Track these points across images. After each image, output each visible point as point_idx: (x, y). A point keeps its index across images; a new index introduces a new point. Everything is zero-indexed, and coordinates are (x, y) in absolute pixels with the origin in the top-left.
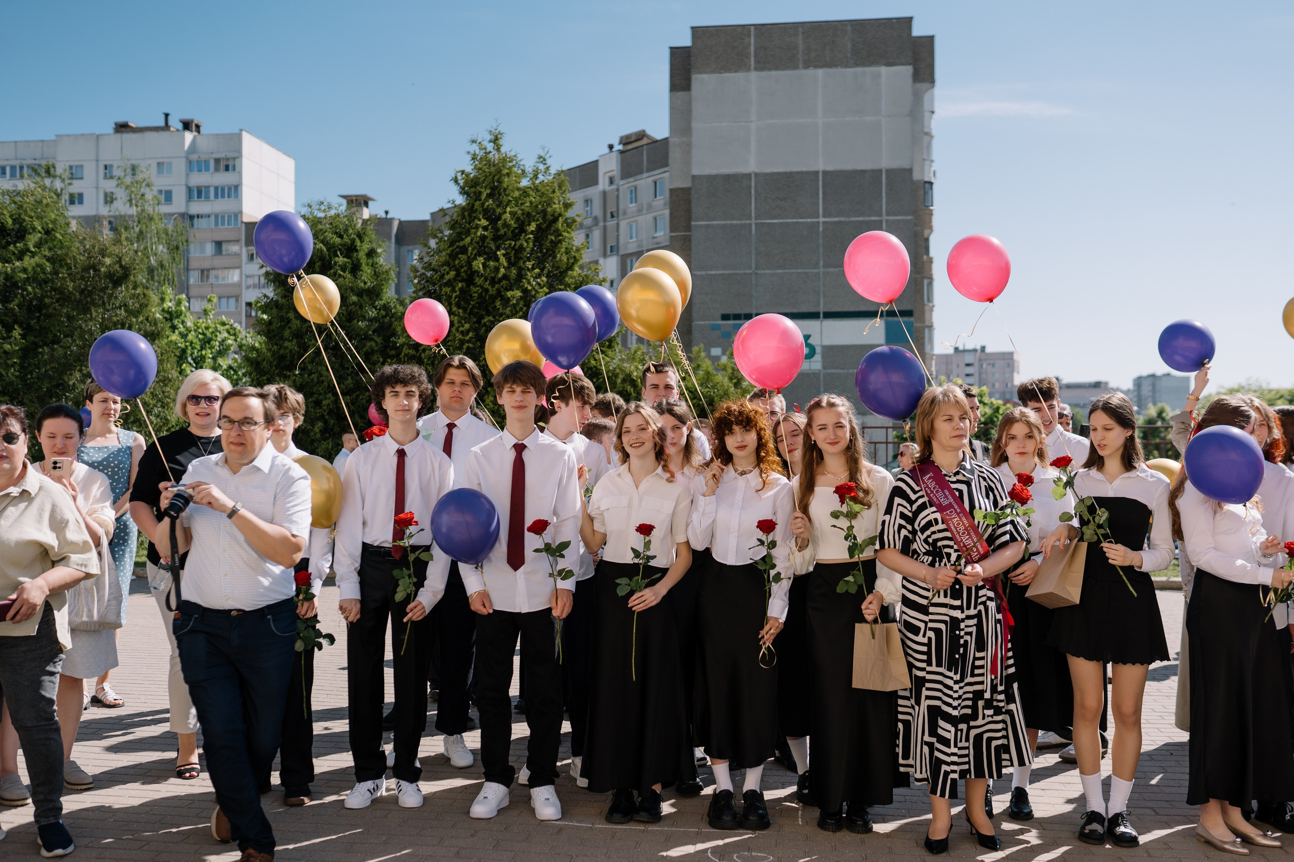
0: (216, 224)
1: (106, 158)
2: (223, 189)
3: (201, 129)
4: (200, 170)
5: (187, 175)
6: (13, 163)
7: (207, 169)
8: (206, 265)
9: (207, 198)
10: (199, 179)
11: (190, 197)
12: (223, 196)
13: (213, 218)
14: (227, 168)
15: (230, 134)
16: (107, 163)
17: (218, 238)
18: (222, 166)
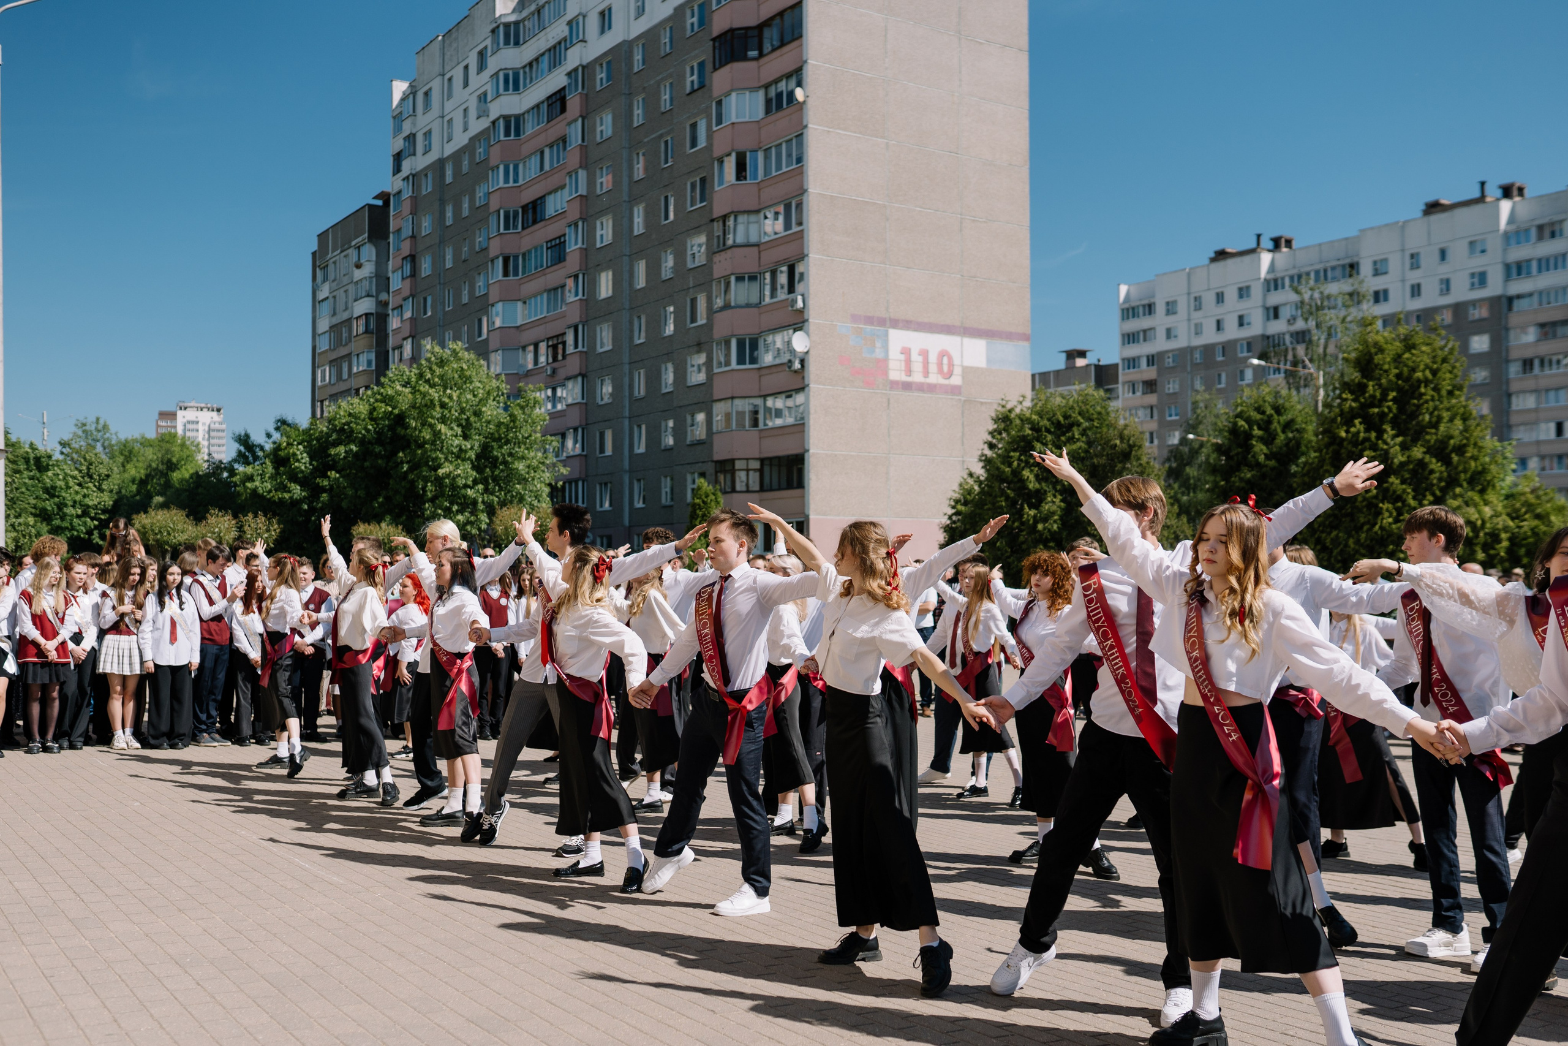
0: (1540, 304)
1: (1412, 246)
2: (1548, 260)
3: (1526, 192)
4: (1518, 243)
5: (1505, 250)
6: (1320, 266)
7: (1528, 240)
8: (1528, 354)
9: (1529, 274)
10: (1518, 253)
11: (1508, 277)
12: (1548, 269)
13: (1536, 298)
14: (1553, 235)
15: (1557, 193)
16: (1414, 251)
17: (1544, 318)
18: (1547, 232)
